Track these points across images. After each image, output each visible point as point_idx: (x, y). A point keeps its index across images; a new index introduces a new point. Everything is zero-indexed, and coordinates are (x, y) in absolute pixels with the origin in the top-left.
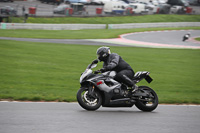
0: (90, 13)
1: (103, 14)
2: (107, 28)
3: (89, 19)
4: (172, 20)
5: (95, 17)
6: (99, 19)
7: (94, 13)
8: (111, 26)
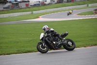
0: (23, 7)
1: (29, 6)
2: (32, 13)
3: (22, 10)
4: (65, 6)
5: (25, 8)
6: (28, 9)
7: (25, 6)
8: (34, 12)
